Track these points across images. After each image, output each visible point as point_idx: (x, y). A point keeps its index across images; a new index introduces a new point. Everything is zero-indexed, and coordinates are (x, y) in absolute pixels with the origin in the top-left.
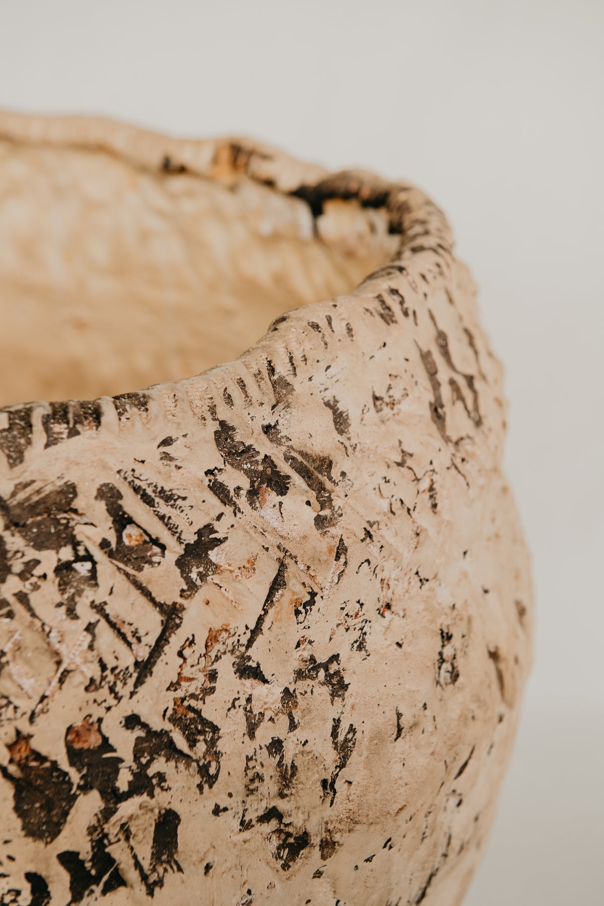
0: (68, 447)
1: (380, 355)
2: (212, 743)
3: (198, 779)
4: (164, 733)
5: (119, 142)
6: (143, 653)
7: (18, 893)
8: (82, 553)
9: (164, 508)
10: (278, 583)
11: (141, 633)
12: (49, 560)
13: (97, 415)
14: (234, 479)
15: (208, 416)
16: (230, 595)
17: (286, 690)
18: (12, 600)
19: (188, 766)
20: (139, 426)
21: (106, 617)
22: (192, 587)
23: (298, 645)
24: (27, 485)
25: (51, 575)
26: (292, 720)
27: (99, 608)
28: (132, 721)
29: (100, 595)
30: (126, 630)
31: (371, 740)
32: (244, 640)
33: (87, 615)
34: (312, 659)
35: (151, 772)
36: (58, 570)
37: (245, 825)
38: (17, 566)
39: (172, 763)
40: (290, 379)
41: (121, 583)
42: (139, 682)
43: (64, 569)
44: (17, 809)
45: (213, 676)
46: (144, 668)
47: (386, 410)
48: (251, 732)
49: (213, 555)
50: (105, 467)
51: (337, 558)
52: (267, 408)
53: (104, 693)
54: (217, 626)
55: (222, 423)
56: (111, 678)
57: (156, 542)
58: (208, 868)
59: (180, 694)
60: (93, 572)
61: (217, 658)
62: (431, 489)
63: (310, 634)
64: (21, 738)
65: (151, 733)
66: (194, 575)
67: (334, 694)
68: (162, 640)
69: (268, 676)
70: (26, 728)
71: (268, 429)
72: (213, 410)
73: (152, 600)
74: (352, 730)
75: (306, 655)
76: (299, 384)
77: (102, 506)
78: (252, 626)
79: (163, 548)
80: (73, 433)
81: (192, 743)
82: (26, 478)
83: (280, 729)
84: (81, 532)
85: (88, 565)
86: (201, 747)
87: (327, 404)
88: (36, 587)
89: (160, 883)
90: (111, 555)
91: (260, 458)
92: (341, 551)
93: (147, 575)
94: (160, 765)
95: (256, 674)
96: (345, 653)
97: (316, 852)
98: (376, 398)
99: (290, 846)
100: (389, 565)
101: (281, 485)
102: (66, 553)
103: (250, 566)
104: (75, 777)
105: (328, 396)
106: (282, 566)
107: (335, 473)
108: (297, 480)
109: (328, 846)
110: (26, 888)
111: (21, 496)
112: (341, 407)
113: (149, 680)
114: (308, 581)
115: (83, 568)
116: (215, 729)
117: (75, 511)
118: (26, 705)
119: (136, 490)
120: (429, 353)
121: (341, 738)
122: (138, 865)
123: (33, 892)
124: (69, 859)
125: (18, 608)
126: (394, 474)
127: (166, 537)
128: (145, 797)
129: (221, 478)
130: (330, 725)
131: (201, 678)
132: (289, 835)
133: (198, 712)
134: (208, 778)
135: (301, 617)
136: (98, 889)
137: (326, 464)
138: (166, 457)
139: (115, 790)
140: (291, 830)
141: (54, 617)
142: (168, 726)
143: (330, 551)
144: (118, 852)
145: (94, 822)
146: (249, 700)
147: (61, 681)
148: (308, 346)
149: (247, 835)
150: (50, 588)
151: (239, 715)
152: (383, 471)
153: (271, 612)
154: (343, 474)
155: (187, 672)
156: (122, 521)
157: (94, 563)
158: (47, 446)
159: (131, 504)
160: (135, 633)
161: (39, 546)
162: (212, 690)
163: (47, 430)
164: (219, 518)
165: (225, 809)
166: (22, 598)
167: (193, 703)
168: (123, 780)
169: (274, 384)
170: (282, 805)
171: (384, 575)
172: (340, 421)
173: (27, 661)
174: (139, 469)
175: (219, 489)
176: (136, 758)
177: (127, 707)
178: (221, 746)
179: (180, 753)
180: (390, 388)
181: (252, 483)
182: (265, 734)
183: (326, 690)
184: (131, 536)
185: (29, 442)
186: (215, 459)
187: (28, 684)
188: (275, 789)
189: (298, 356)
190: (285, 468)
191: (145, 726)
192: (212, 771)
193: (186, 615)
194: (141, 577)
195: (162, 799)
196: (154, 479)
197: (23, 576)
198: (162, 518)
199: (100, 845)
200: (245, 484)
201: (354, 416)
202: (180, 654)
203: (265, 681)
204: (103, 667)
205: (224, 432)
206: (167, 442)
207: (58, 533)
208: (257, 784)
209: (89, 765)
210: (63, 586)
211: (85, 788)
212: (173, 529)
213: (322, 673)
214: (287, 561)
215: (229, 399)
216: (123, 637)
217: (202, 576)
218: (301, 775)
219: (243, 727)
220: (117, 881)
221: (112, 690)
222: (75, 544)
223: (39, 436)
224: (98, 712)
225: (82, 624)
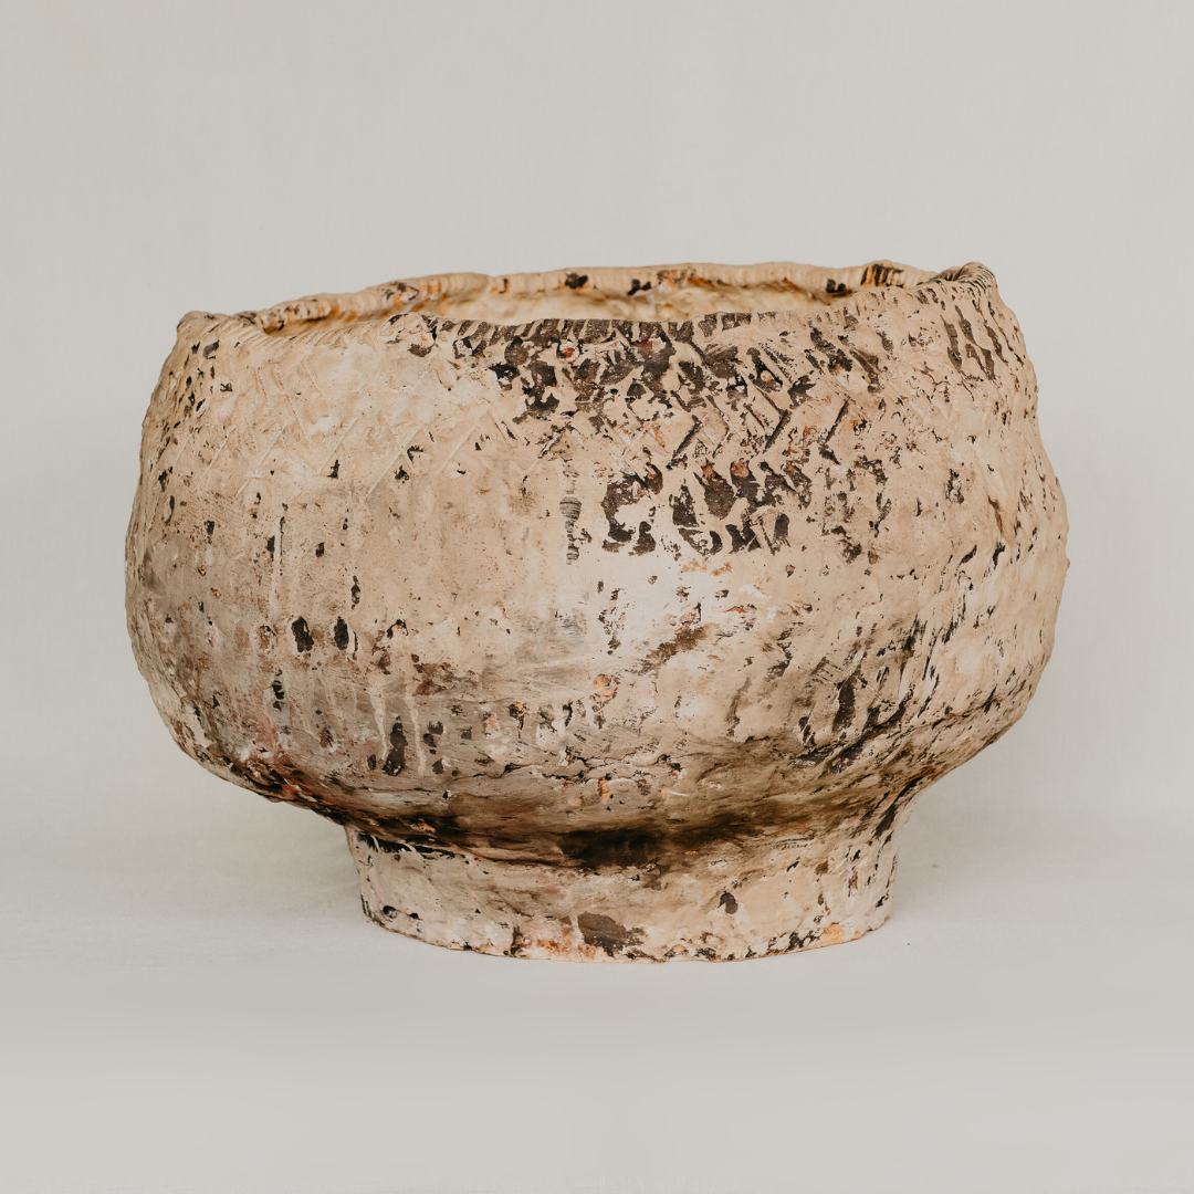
0: (734, 331)
1: (914, 316)
2: (808, 487)
3: (799, 502)
4: (780, 476)
5: (798, 279)
6: (770, 432)
7: (706, 542)
8: (740, 380)
9: (782, 364)
10: (843, 411)
11: (769, 420)
12: (723, 383)
13: (749, 318)
14: (820, 356)
15: (808, 326)
16: (817, 412)
17: (850, 471)
18: (705, 398)
19: (794, 495)
20: (769, 323)
21: (751, 412)
22: (796, 404)
23: (856, 448)
24: (713, 346)
25: (724, 390)
26: (852, 485)
27: (748, 407)
28: (764, 466)
29: (748, 401)
30: (761, 419)
31: (901, 509)
32: (825, 436)
33: (742, 409)
34: (865, 458)
35: (774, 494)
36: (728, 388)
37: (825, 533)
38: (708, 384)
39: (785, 492)
40: (856, 317)
41: (759, 396)
42: (767, 446)
43: (731, 388)
44: (705, 500)
45: (808, 453)
46: (771, 439)
47: (918, 346)
48: (829, 485)
49: (808, 392)
50: (752, 340)
51: (880, 408)
52: (841, 328)
53: (749, 448)
54: (809, 426)
55: (815, 329)
56: (753, 441)
57: (777, 379)
58: (804, 548)
59: (790, 458)
60: (745, 391)
61: (810, 443)
62: (946, 392)
63: (864, 443)
64: (709, 465)
65: (774, 475)
66: (798, 399)
67: (878, 481)
68: (779, 427)
69: (839, 460)
70: (711, 460)
71: (841, 338)
72: (810, 323)
73: (775, 407)
74: (889, 501)
75: (862, 455)
76: (861, 320)
77: (750, 358)
78: (829, 430)
79: (781, 383)
80: (737, 325)
81: (797, 485)
82: (713, 342)
83: (845, 488)
84: (739, 369)
85: (743, 387)
86: (801, 488)
87: (879, 334)
88: (717, 394)
89: (778, 549)
90: (754, 382)
91: (836, 350)
92: (882, 405)
93: (772, 395)
94: (778, 491)
95: (830, 456)
96: (885, 461)
97: (866, 558)
98: (911, 339)
99: (851, 551)
100: (913, 421)
101: (847, 366)
102: (732, 381)
103: (828, 399)
104: (735, 489)
105: (880, 330)
106: (846, 403)
107: (880, 366)
108: (856, 362)
109: (873, 557)
110: (710, 539)
111: (710, 351)
112: (888, 338)
113: (773, 445)
114: (861, 413)
115: (740, 389)
116: (809, 481)
117: (736, 360)
118: (712, 448)
119: (768, 353)
120: (952, 326)
121: (882, 505)
122: (766, 538)
123: (714, 542)
124: (732, 529)
125: (708, 402)
126: (919, 375)
127: (782, 378)
128: (771, 507)
129: (813, 354)
130: (875, 496)
131: (801, 454)
132: (850, 545)
133: (799, 470)
134: (804, 503)
135: (857, 432)
136: (747, 548)
137: (875, 360)
138: (784, 340)
139: (755, 500)
140: (851, 542)
141: (726, 409)
142: (783, 473)
143: (876, 403)
144: (756, 529)
145: (744, 512)
146: (828, 470)
147: (728, 439)
148: (867, 302)
149: (826, 537)
150: (724, 395)
151: (822, 477)
152: (912, 373)
153: (840, 425)
154: (886, 368)
155: (793, 447)
156: (761, 367)
157: (746, 385)
158: (724, 329)
159: (765, 359)
160: (766, 421)
161: (718, 376)
162: (807, 460)
163: (724, 323)
164: (811, 372)
165: (813, 520)
166: (710, 398)
167: (797, 465)
168: (760, 496)
169: (846, 318)
170: (846, 527)
171: (912, 427)
172: (887, 344)
173: (712, 426)
174: (770, 344)
175: (812, 359)
176: (766, 486)
177: (761, 458)
178: (811, 489)
179: (790, 488)
180: (920, 335)
181: (831, 361)
182: (836, 489)
183: (873, 478)
184: (765, 376)
185: (715, 327)
186: (811, 345)
187: (712, 438)
188: (842, 517)
189: (861, 306)
190: (849, 356)
191: (771, 470)
192: (806, 500)
193: (792, 416)
194: (769, 395)
195: (779, 509)
196: (777, 349)
197: (710, 388)
198: (781, 368)
199: (747, 524)
200: (827, 361)
201: (896, 343)
202: (789, 436)
203: (837, 463)
204: (750, 435)
205: (816, 334)
206: (785, 334)
207: (728, 371)
208: (831, 511)
209: (743, 486)
210: (730, 396)
211: (740, 496)
212: (786, 374)
213: (871, 468)
214: (850, 402)
215: (819, 320)
216: (761, 423)
217: (802, 401)
218: (856, 514)
219: (825, 483)
220: (756, 545)
221: (754, 447)
222: (736, 375)
223: (720, 325)
224: (747, 457)
225: (739, 413)
